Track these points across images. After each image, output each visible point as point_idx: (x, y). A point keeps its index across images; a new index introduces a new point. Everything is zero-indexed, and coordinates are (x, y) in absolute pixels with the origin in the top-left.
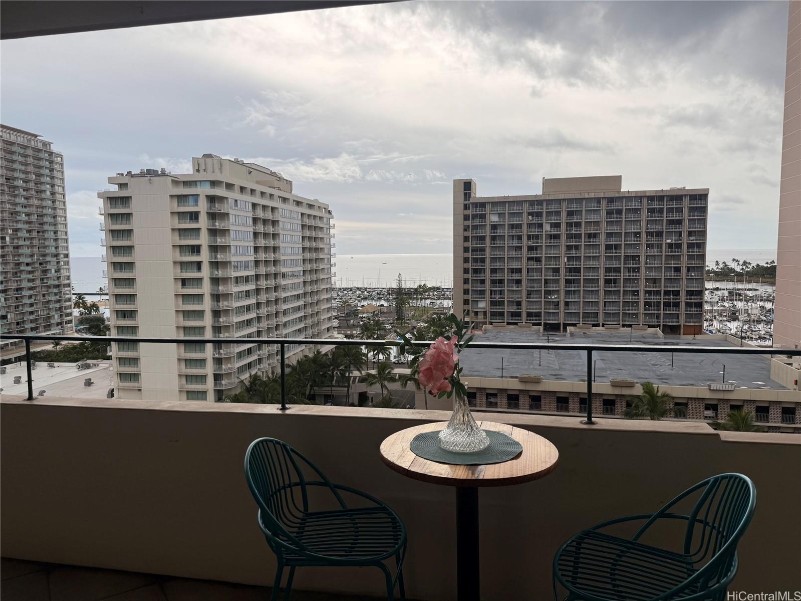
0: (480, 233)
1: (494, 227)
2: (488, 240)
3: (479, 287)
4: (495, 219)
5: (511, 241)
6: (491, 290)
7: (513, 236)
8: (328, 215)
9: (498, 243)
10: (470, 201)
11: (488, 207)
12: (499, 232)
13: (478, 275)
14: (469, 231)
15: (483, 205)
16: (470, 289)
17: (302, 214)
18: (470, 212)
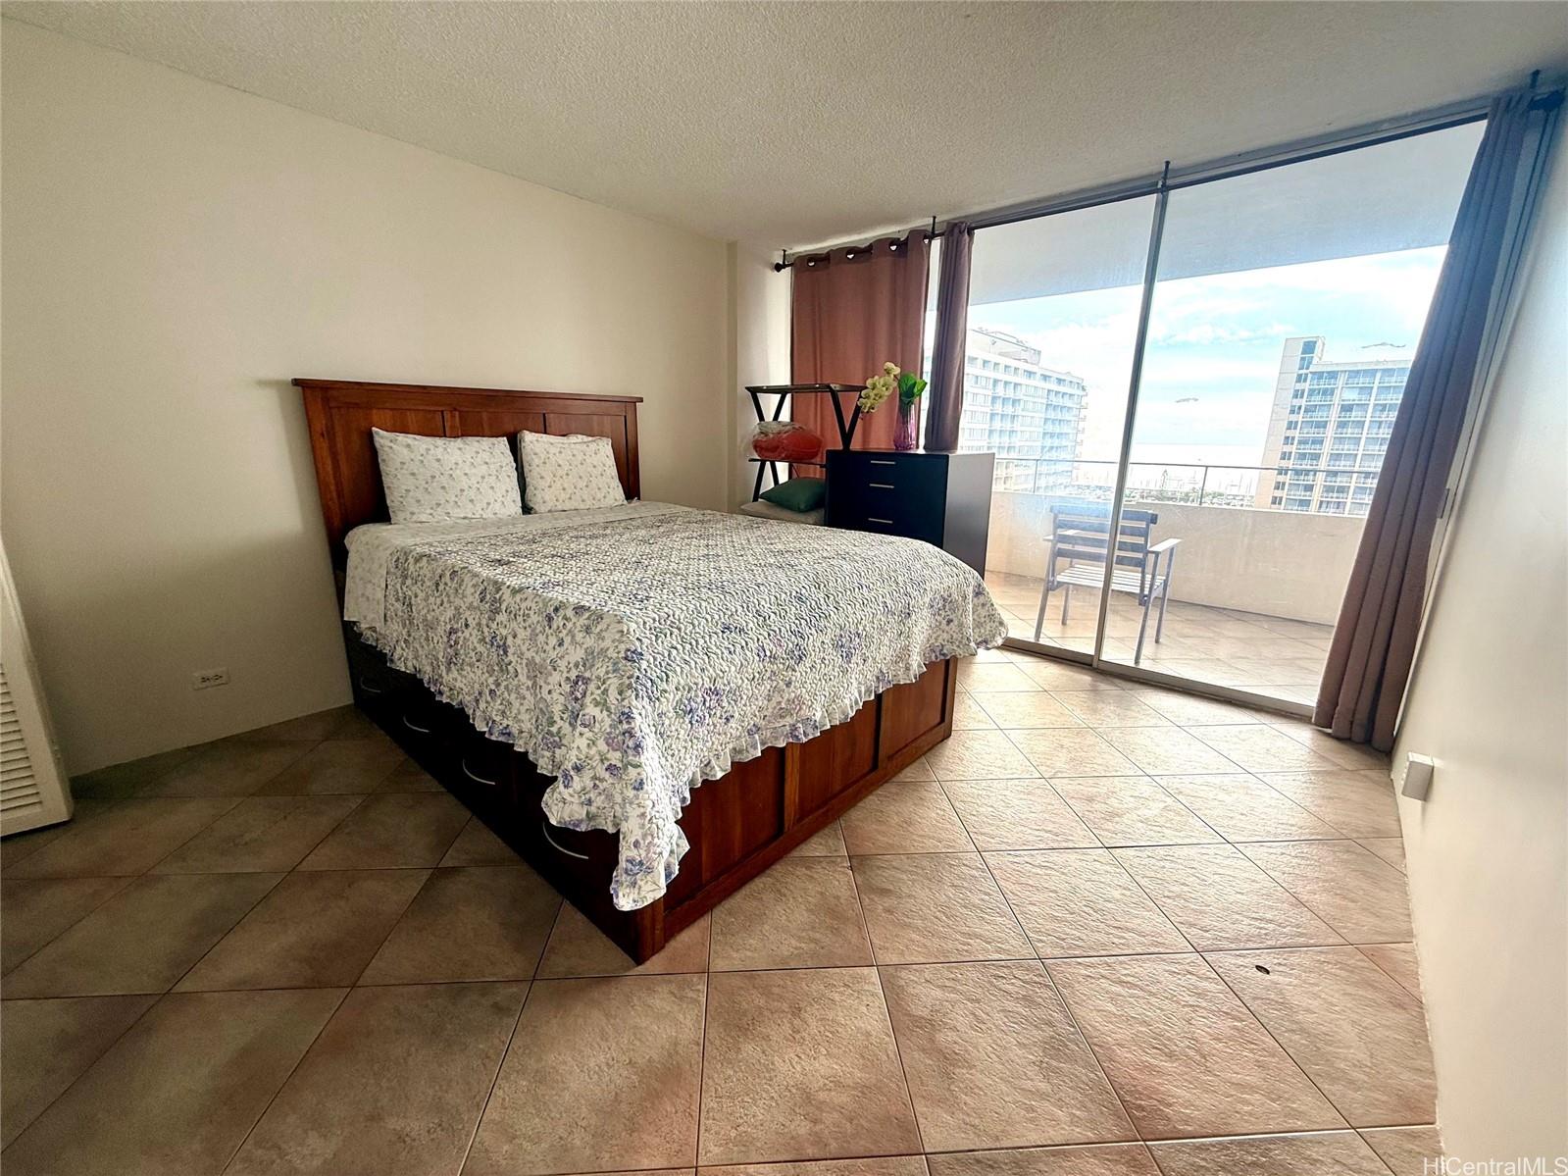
0: (1318, 416)
1: (1347, 408)
2: (1331, 431)
3: (1301, 494)
4: (1351, 396)
5: (1375, 431)
6: (1321, 502)
7: (1381, 422)
9: (1349, 431)
10: (1311, 370)
11: (1341, 380)
12: (1355, 415)
13: (1302, 478)
14: (1298, 413)
15: (1333, 375)
16: (1285, 497)
17: (1049, 391)
18: (1306, 386)
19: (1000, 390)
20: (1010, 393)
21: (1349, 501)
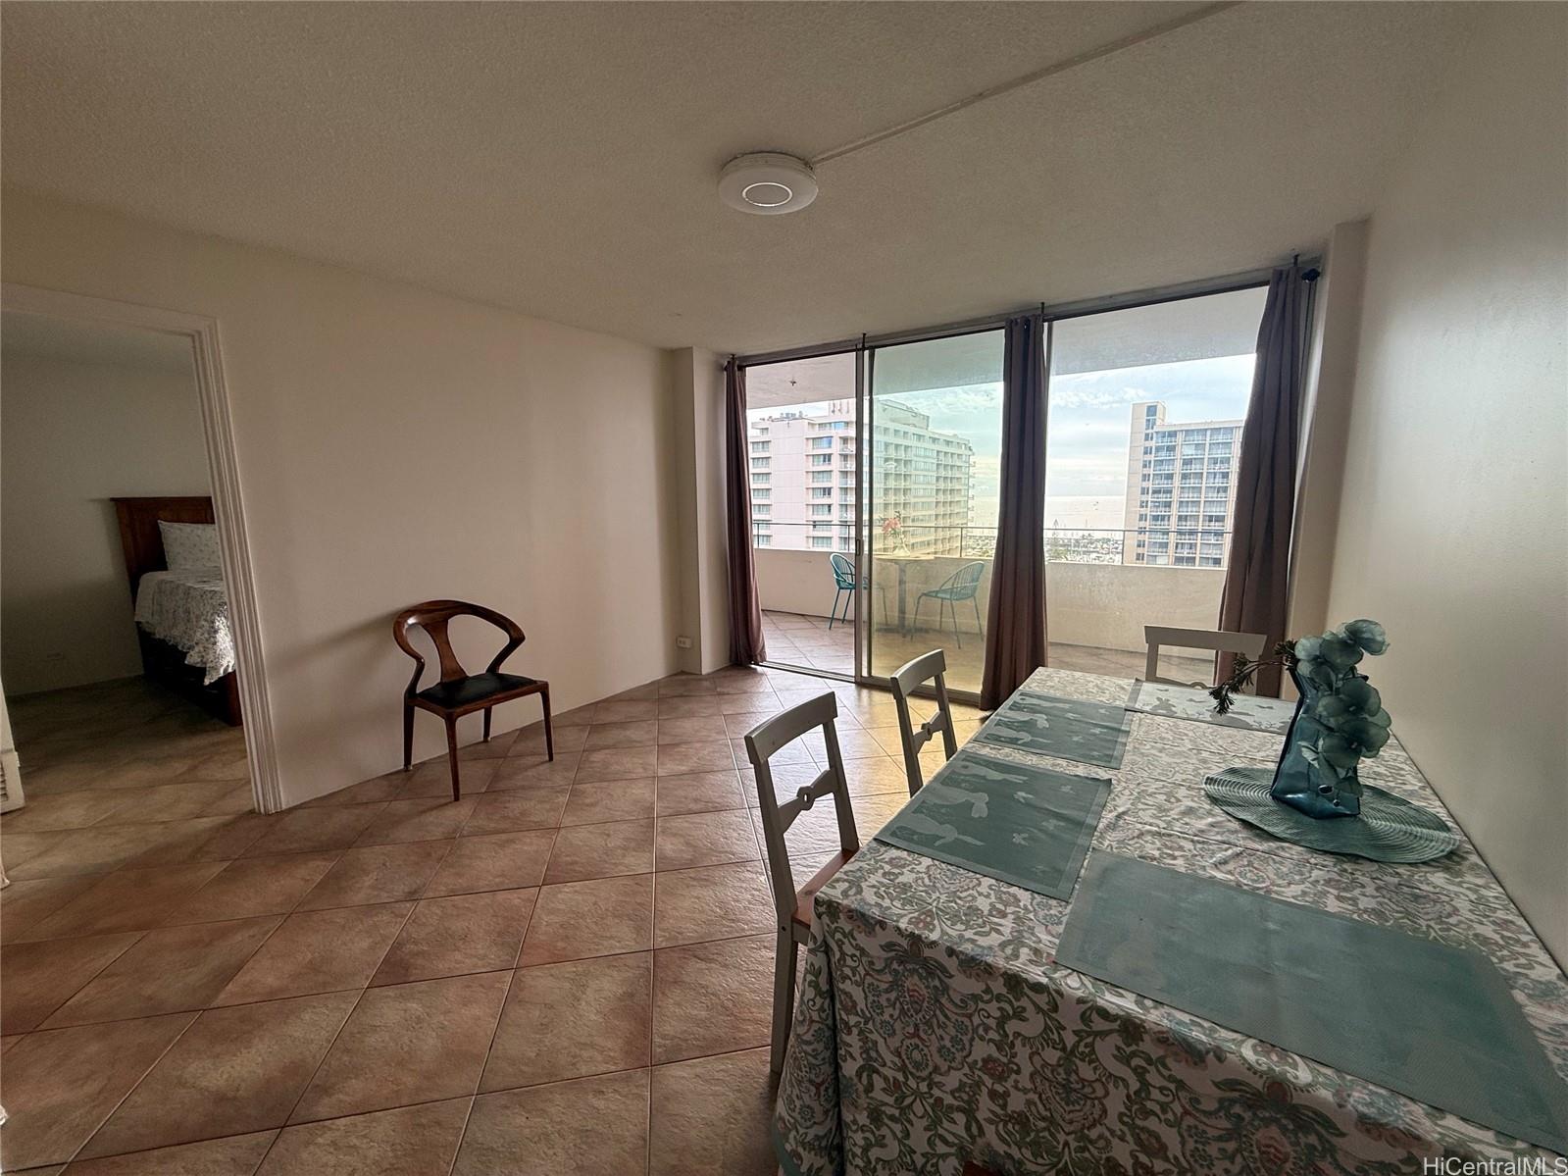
0: (1166, 469)
1: (1187, 462)
2: (1177, 479)
3: (1160, 538)
4: (1189, 451)
5: (1212, 481)
6: (1177, 544)
7: (1215, 474)
8: (968, 452)
9: (1192, 482)
10: (1156, 429)
11: (1180, 437)
12: (1195, 468)
13: (1159, 523)
14: (1150, 467)
15: (1173, 434)
16: (1147, 540)
17: (938, 452)
18: (1153, 444)
19: (892, 453)
20: (902, 455)
21: (1199, 542)
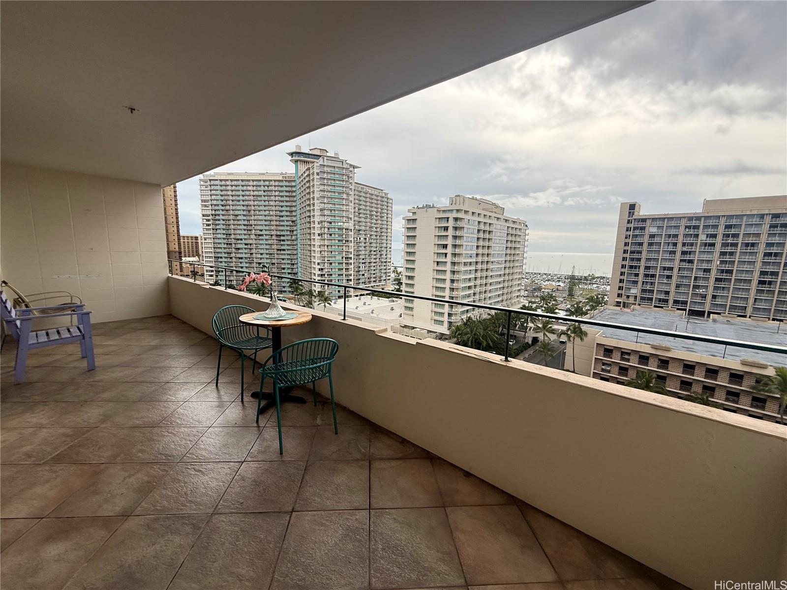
0: (639, 240)
1: (652, 236)
2: (645, 246)
3: (633, 278)
4: (654, 230)
5: (666, 247)
6: (643, 282)
7: (669, 243)
8: (525, 228)
9: (654, 248)
10: (634, 217)
11: (648, 222)
12: (656, 240)
13: (633, 270)
14: (629, 238)
15: (644, 220)
16: (625, 279)
17: (508, 227)
18: (632, 225)
19: (482, 227)
20: (487, 228)
21: (657, 281)
